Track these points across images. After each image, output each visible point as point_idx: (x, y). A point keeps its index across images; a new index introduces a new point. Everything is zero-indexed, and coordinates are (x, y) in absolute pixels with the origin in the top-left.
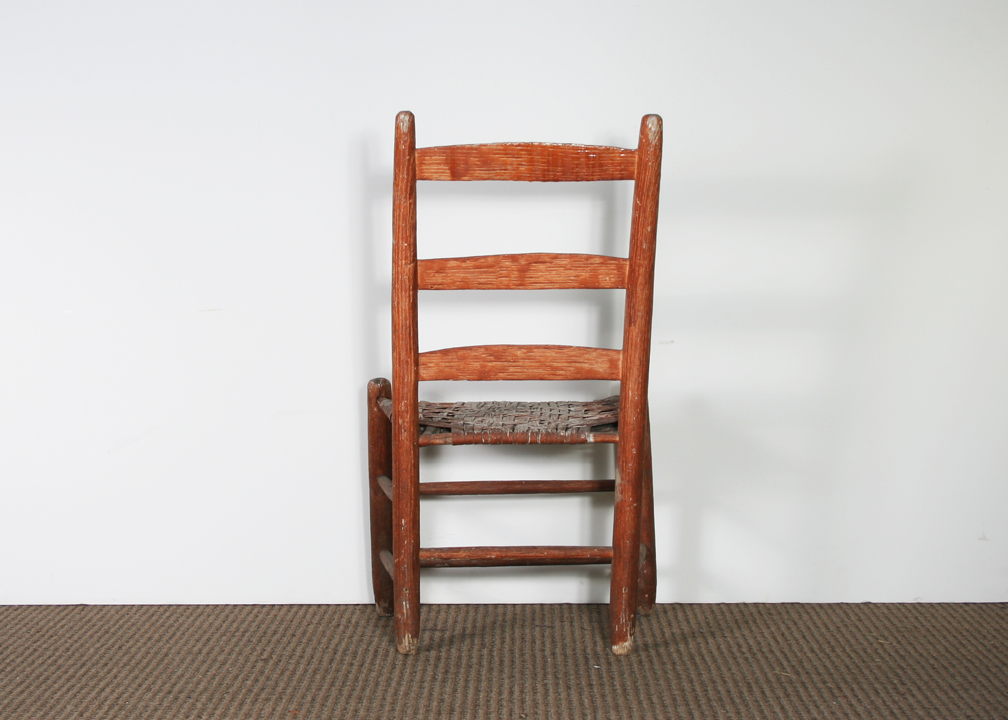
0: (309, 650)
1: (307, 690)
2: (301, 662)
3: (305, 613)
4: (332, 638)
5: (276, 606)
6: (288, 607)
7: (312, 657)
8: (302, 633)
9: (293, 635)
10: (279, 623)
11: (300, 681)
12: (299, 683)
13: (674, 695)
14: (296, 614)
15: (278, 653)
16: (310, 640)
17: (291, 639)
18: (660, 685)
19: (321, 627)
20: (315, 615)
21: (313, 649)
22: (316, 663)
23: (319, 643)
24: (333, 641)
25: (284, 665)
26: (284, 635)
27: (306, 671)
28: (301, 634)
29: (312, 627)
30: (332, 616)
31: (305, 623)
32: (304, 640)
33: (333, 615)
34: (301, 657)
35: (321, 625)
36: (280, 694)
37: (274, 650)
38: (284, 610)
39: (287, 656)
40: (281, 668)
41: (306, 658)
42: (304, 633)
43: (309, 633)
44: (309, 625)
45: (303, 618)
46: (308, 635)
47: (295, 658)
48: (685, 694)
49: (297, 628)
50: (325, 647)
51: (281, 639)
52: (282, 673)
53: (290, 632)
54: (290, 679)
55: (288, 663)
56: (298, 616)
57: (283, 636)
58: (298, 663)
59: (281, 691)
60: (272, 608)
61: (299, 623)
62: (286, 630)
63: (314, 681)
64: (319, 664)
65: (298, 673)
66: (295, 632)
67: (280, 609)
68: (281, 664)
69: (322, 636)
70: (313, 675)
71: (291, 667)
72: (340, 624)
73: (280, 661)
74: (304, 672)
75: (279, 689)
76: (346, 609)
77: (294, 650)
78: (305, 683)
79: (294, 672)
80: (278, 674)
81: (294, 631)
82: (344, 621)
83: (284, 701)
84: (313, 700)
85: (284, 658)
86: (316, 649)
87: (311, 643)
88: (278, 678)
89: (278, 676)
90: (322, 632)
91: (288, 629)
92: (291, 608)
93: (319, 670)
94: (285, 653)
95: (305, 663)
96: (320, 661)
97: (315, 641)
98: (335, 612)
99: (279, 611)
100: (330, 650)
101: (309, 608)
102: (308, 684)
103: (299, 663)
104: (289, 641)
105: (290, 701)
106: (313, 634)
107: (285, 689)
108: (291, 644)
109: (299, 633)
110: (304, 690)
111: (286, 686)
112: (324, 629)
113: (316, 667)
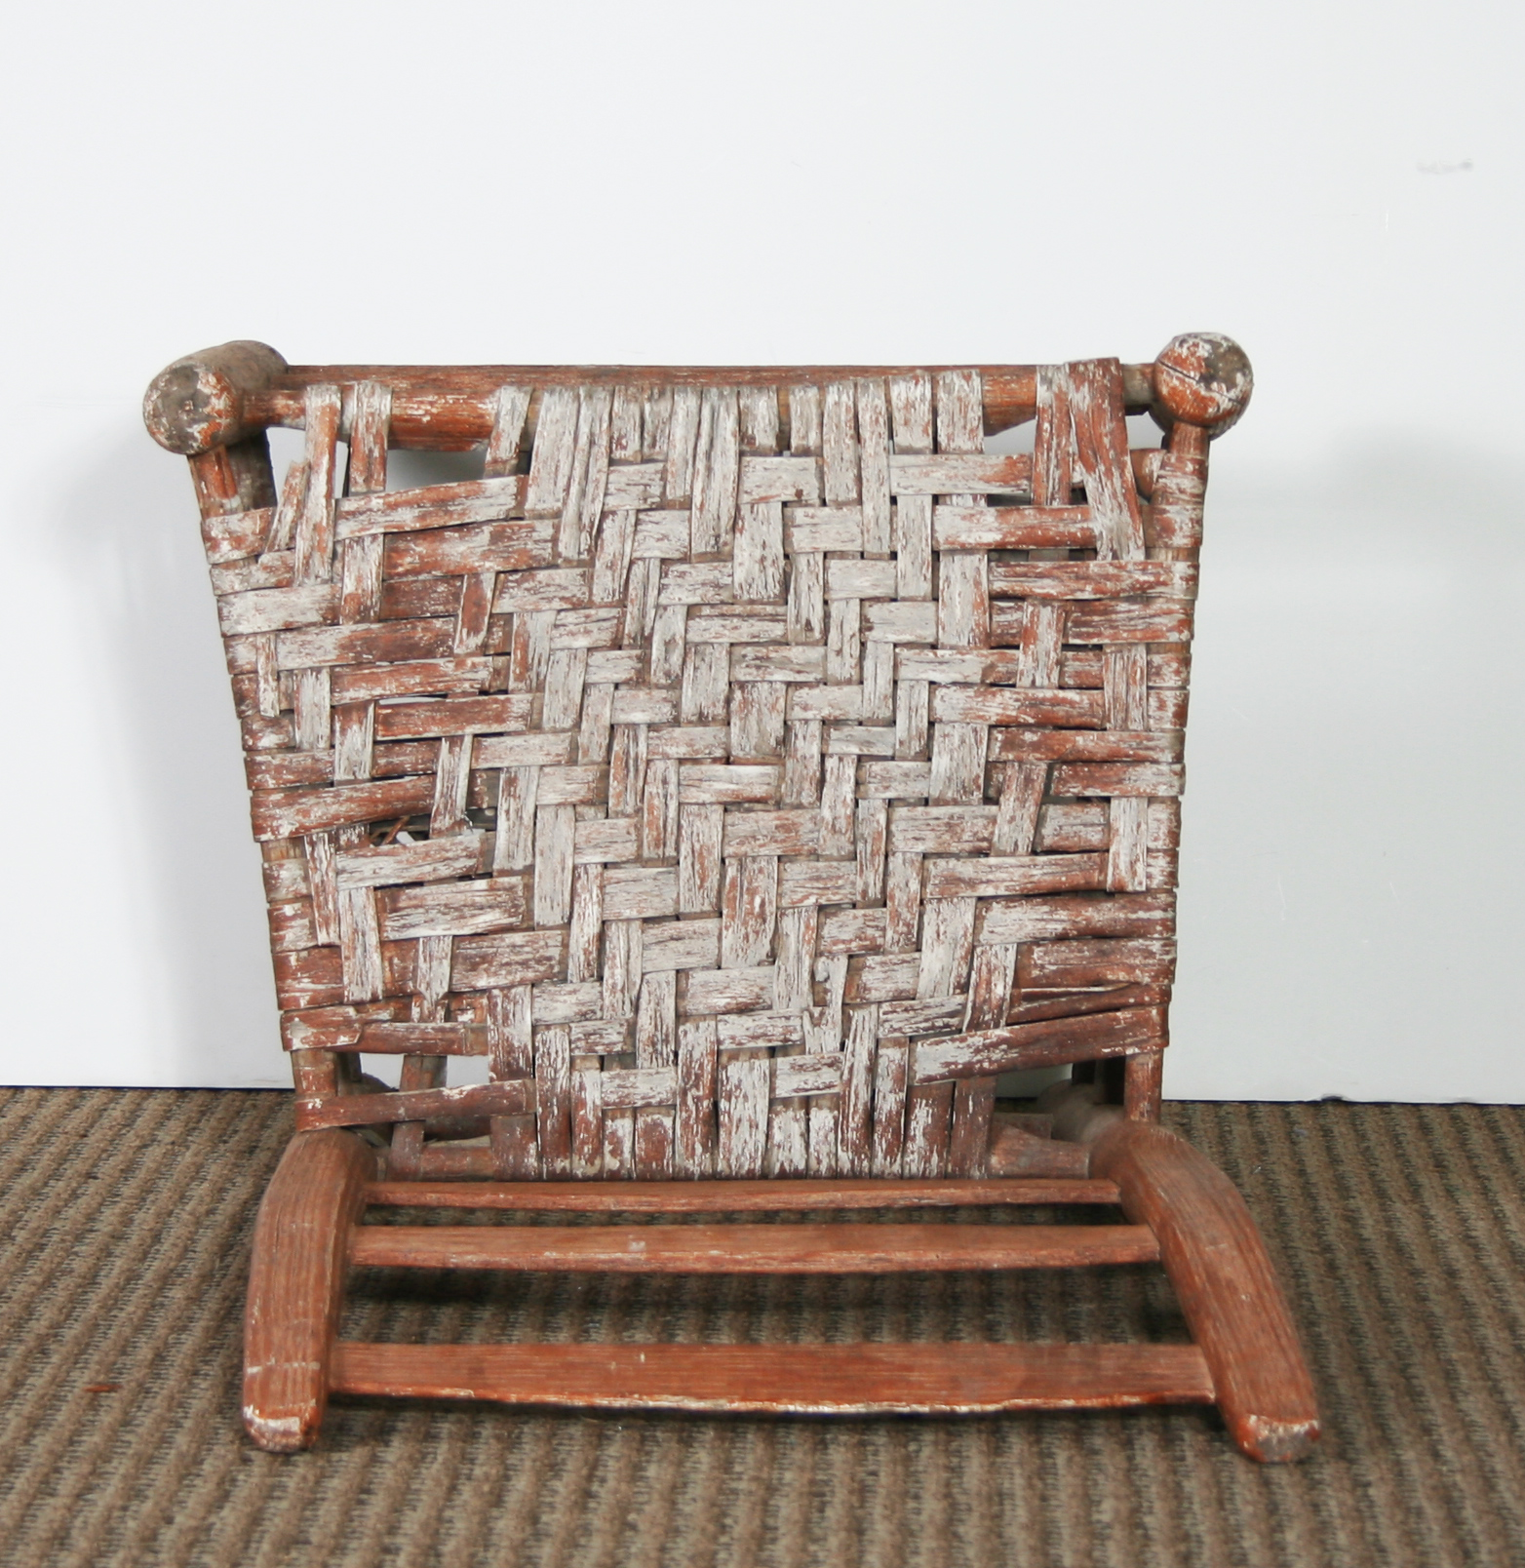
0: (145, 1219)
1: (138, 1329)
2: (117, 1252)
3: (132, 1112)
4: (228, 1186)
5: (27, 1091)
6: (72, 1094)
7: (157, 1238)
8: (122, 1171)
9: (90, 1176)
10: (39, 1141)
11: (112, 1304)
12: (110, 1310)
13: (1449, 1361)
14: (101, 1116)
15: (32, 1225)
16: (148, 1189)
17: (79, 1187)
18: (1400, 1332)
19: (188, 1154)
20: (168, 1119)
21: (158, 1215)
22: (170, 1254)
23: (183, 1198)
24: (232, 1193)
25: (56, 1260)
26: (55, 1174)
27: (132, 1277)
28: (117, 1174)
29: (154, 1153)
30: (229, 1124)
31: (131, 1140)
32: (128, 1190)
33: (233, 1118)
34: (118, 1237)
35: (188, 1148)
36: (42, 1339)
37: (21, 1217)
38: (56, 1103)
39: (67, 1233)
40: (46, 1267)
41: (134, 1240)
42: (128, 1171)
43: (144, 1170)
44: (145, 1146)
45: (125, 1126)
46: (141, 1174)
47: (96, 1240)
48: (1488, 1361)
49: (104, 1156)
50: (203, 1209)
51: (46, 1184)
52: (49, 1282)
53: (78, 1165)
54: (76, 1301)
55: (69, 1253)
56: (105, 1122)
57: (50, 1177)
58: (106, 1253)
59: (43, 1331)
60: (13, 1096)
61: (111, 1142)
62: (63, 1159)
63: (162, 1305)
64: (181, 1257)
65: (106, 1284)
66: (95, 1165)
67: (43, 1099)
68: (43, 1256)
69: (193, 1179)
70: (161, 1289)
71: (79, 1266)
72: (256, 1147)
73: (41, 1247)
74: (128, 1280)
75: (39, 1326)
76: (280, 1104)
77: (91, 1218)
78: (132, 1309)
79: (91, 1280)
80: (34, 1284)
81: (90, 1161)
82: (270, 1137)
83: (55, 1359)
84: (159, 1357)
85: (55, 1238)
86: (170, 1214)
87: (151, 1197)
88: (33, 1295)
89: (33, 1289)
90: (193, 1168)
91: (72, 1156)
92: (83, 1097)
93: (180, 1275)
94: (57, 1225)
95: (133, 1255)
96: (186, 1249)
97: (166, 1194)
98: (238, 1113)
99: (39, 1106)
100: (219, 1218)
101: (145, 1099)
102: (140, 1313)
103: (110, 1254)
104: (74, 1191)
105: (77, 1359)
106: (159, 1173)
107: (56, 1326)
108: (79, 1201)
109: (108, 1168)
110: (127, 1331)
111: (62, 1317)
112: (199, 1159)
113: (172, 1264)
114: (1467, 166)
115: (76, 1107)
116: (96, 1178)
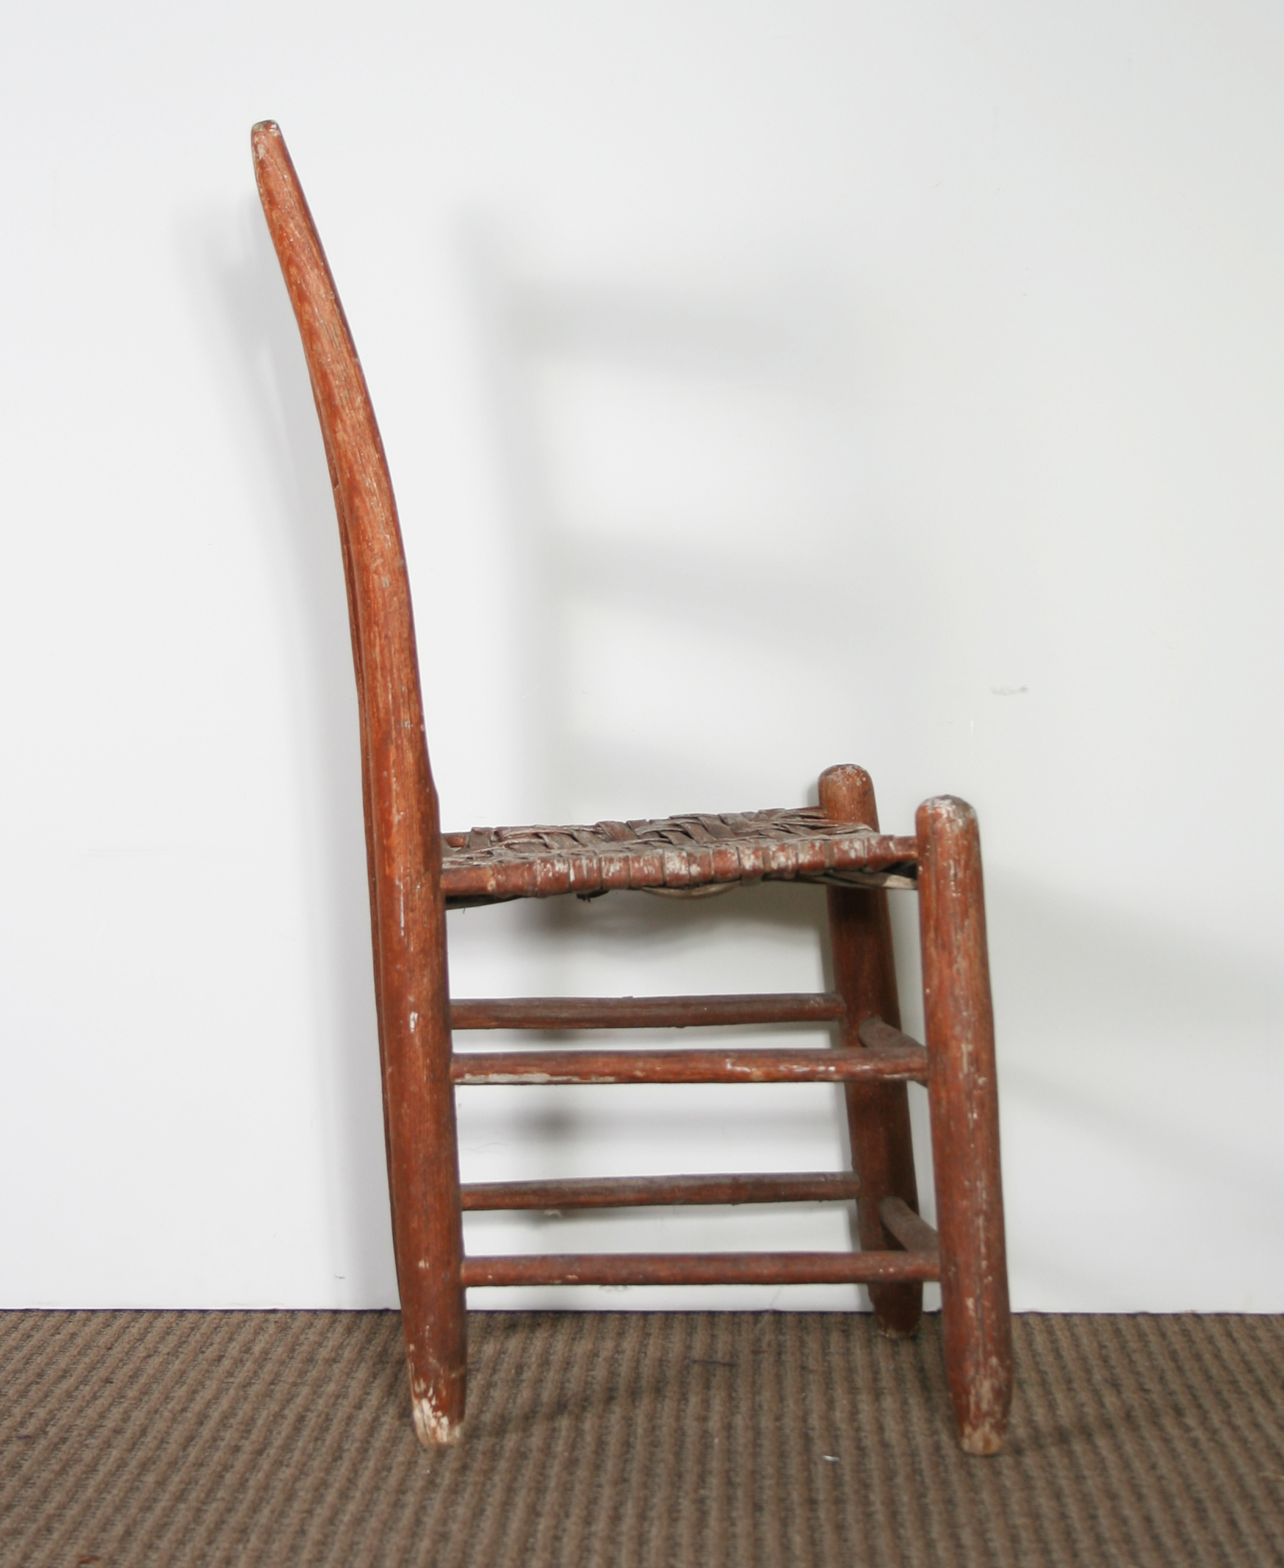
0: (139, 1416)
1: (117, 1509)
2: (115, 1443)
3: (146, 1329)
4: (200, 1388)
5: (78, 1313)
6: (108, 1314)
7: (144, 1432)
8: (130, 1377)
9: (108, 1381)
10: (79, 1353)
11: (105, 1487)
12: (101, 1493)
13: (1015, 1527)
14: (124, 1332)
15: (62, 1422)
16: (145, 1392)
17: (99, 1390)
18: (982, 1502)
19: (177, 1362)
20: (168, 1334)
21: (148, 1412)
22: (151, 1445)
23: (167, 1398)
24: (201, 1394)
25: (72, 1451)
26: (84, 1381)
27: (122, 1464)
28: (127, 1379)
29: (156, 1361)
30: (208, 1338)
31: (141, 1351)
32: (131, 1393)
33: (212, 1333)
34: (118, 1431)
35: (177, 1357)
36: (50, 1518)
37: (56, 1415)
38: (96, 1322)
39: (84, 1429)
40: (65, 1457)
41: (128, 1434)
42: (134, 1377)
43: (145, 1376)
44: (149, 1356)
45: (138, 1340)
46: (143, 1380)
47: (104, 1433)
48: (1041, 1527)
49: (120, 1364)
50: (178, 1408)
51: (77, 1388)
52: (63, 1471)
53: (102, 1372)
54: (80, 1485)
55: (83, 1445)
56: (126, 1338)
57: (81, 1383)
58: (108, 1444)
59: (52, 1512)
60: (68, 1318)
61: (127, 1353)
62: (92, 1368)
63: (138, 1488)
64: (158, 1448)
65: (103, 1470)
66: (113, 1373)
67: (88, 1319)
68: (64, 1448)
69: (177, 1382)
70: (139, 1474)
71: (88, 1456)
72: (223, 1356)
73: (64, 1440)
74: (118, 1468)
75: (49, 1508)
76: (245, 1321)
77: (102, 1416)
78: (116, 1492)
79: (92, 1468)
80: (53, 1471)
81: (110, 1370)
82: (234, 1348)
83: (56, 1536)
84: (128, 1533)
85: (75, 1433)
86: (156, 1412)
87: (146, 1398)
88: (51, 1481)
89: (52, 1476)
90: (178, 1374)
91: (99, 1365)
92: (115, 1317)
93: (154, 1463)
94: (78, 1422)
95: (125, 1446)
96: (162, 1441)
97: (156, 1395)
98: (216, 1328)
99: (84, 1325)
100: (189, 1415)
101: (156, 1318)
102: (122, 1494)
103: (109, 1446)
104: (95, 1393)
105: (70, 1536)
106: (155, 1379)
107: (63, 1507)
108: (97, 1402)
109: (121, 1376)
110: (109, 1510)
111: (67, 1500)
112: (183, 1367)
113: (150, 1454)
114: (1024, 690)
115: (109, 1326)
116: (112, 1383)
